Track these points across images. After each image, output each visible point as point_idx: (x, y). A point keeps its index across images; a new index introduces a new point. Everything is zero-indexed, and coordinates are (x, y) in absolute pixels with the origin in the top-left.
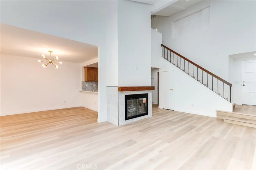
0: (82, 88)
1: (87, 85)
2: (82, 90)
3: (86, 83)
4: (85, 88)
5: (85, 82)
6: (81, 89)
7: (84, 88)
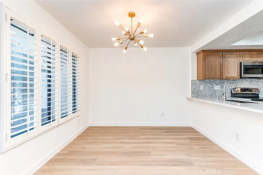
0: (193, 93)
1: (202, 88)
2: (192, 97)
3: (200, 83)
4: (198, 93)
5: (198, 81)
6: (190, 95)
7: (196, 94)
